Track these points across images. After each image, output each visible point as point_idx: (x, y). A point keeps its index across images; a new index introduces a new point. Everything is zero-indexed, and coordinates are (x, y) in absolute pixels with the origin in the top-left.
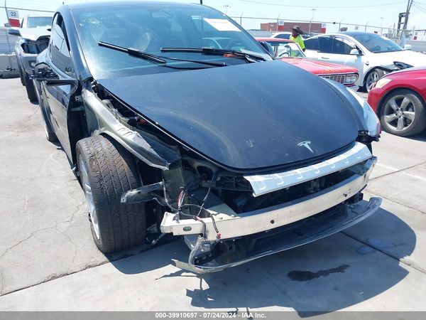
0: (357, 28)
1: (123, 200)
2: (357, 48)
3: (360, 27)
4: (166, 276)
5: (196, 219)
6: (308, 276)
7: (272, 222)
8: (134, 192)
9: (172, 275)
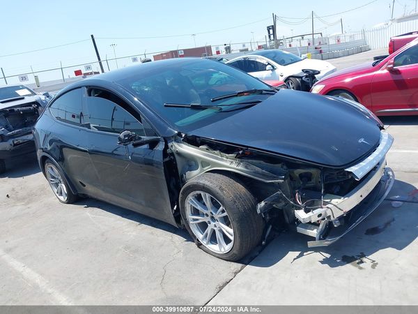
0: (244, 46)
1: (259, 211)
2: (269, 64)
3: (246, 45)
4: (295, 259)
5: (322, 208)
6: (375, 231)
7: (361, 196)
8: (263, 204)
9: (298, 257)
